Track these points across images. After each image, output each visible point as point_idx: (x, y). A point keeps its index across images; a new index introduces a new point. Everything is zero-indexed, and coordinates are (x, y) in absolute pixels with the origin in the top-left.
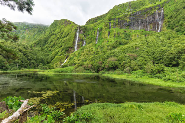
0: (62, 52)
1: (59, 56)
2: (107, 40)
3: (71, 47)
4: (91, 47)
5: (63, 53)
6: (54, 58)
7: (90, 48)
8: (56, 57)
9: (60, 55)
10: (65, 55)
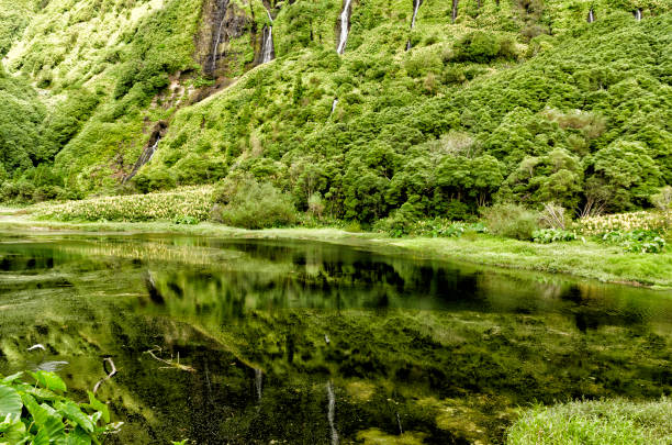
0: (127, 97)
1: (105, 120)
2: (405, 36)
3: (184, 67)
4: (311, 75)
5: (133, 108)
6: (72, 135)
7: (306, 81)
8: (86, 128)
9: (115, 117)
10: (147, 119)
